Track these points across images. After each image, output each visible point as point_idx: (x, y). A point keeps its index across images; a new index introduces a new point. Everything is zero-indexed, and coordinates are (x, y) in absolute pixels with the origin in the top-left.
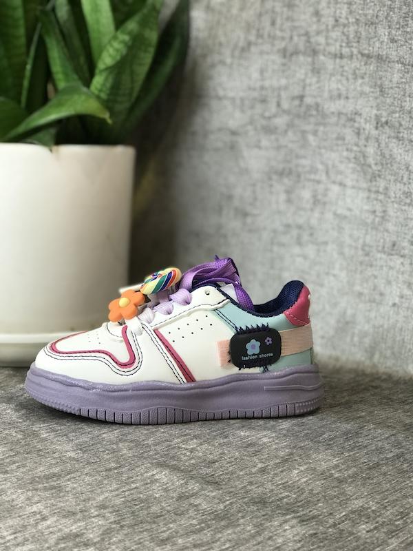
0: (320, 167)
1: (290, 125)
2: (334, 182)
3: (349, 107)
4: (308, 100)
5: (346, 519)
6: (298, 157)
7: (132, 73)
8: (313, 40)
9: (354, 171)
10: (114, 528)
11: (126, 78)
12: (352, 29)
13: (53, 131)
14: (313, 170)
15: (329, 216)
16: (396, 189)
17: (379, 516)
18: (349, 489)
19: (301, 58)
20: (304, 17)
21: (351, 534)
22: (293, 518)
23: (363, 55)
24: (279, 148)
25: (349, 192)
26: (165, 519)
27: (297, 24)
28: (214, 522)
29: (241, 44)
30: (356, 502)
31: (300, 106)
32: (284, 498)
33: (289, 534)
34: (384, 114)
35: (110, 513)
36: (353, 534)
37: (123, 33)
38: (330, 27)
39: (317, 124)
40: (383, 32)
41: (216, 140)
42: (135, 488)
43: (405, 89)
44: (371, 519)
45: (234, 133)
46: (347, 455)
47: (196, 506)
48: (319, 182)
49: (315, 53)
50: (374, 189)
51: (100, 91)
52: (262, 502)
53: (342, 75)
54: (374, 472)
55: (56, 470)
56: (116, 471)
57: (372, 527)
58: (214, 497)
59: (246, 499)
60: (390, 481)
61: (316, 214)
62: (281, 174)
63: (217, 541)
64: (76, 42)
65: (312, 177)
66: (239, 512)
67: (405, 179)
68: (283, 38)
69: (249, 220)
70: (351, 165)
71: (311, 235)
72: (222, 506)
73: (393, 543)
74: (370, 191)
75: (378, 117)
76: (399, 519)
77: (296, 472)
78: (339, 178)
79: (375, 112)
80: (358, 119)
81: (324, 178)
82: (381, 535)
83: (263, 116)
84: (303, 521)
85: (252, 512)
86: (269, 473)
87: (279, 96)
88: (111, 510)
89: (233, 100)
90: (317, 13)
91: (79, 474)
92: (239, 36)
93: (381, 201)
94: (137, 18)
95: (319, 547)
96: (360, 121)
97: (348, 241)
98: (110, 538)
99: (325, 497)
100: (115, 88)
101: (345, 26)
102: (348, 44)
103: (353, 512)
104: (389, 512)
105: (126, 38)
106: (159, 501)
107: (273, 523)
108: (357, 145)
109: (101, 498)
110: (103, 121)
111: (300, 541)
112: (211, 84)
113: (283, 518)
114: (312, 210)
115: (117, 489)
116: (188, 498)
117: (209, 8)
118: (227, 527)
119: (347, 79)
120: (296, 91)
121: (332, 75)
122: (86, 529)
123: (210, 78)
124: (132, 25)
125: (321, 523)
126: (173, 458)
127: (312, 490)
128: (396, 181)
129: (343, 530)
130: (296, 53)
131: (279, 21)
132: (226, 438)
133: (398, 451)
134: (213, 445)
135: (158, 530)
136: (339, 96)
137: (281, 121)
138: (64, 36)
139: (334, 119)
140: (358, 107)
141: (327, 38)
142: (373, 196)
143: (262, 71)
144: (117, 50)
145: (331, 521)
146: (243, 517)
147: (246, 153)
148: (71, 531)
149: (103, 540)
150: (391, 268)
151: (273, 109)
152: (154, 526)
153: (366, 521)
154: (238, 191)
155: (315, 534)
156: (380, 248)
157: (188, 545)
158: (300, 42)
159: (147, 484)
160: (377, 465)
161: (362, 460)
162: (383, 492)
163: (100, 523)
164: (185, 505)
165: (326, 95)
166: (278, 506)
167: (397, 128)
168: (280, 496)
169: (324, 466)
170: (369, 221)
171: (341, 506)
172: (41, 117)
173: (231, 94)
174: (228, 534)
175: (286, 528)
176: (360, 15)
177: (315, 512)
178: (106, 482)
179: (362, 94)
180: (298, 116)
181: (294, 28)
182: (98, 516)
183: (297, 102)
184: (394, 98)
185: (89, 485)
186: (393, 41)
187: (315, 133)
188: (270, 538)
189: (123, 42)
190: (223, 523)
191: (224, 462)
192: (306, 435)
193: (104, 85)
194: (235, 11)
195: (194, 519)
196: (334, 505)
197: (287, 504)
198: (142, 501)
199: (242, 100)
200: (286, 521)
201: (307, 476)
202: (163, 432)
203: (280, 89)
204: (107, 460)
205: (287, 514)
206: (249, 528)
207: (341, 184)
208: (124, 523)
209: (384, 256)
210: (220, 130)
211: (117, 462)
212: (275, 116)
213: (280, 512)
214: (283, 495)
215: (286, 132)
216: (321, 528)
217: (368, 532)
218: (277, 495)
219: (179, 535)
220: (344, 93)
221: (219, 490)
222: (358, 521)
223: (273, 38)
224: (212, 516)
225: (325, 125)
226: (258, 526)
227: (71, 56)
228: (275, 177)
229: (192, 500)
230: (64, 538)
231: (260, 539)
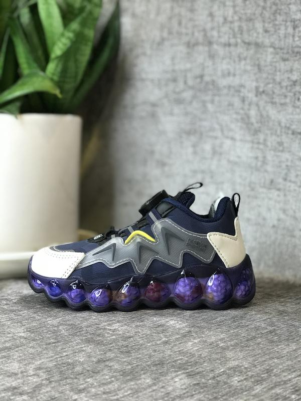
0: (217, 126)
1: (194, 97)
2: (227, 137)
3: (236, 81)
4: (207, 78)
5: (223, 374)
6: (201, 120)
7: (76, 61)
8: (209, 34)
9: (241, 128)
10: (44, 384)
11: (71, 65)
12: (236, 24)
13: (18, 104)
14: (212, 129)
15: (224, 162)
16: (272, 140)
17: (249, 371)
18: (229, 354)
19: (201, 48)
20: (202, 17)
21: (225, 383)
22: (182, 374)
23: (245, 43)
24: (186, 114)
25: (238, 144)
26: (85, 375)
27: (197, 23)
28: (122, 377)
29: (158, 39)
30: (233, 362)
31: (201, 82)
32: (178, 360)
33: (178, 385)
34: (262, 85)
35: (43, 372)
36: (227, 383)
37: (69, 31)
38: (221, 24)
39: (214, 95)
40: (259, 26)
41: (141, 111)
42: (67, 355)
43: (275, 67)
44: (243, 373)
45: (154, 105)
46: (232, 332)
47: (110, 366)
48: (216, 138)
49: (210, 43)
50: (256, 141)
51: (53, 74)
52: (161, 363)
53: (230, 59)
54: (251, 343)
55: (7, 345)
56: (53, 345)
57: (243, 379)
58: (125, 362)
59: (149, 363)
60: (262, 348)
61: (215, 162)
62: (189, 133)
63: (122, 389)
64: (35, 40)
65: (211, 134)
66: (142, 370)
67: (279, 132)
68: (187, 34)
69: (166, 169)
70: (239, 124)
71: (212, 177)
72: (130, 367)
73: (257, 389)
74: (253, 142)
75: (257, 88)
76: (265, 373)
77: (191, 343)
78: (231, 134)
79: (254, 84)
80: (242, 90)
81: (219, 134)
82: (249, 384)
83: (174, 92)
84: (189, 375)
85: (152, 371)
86: (170, 344)
87: (185, 76)
88: (44, 371)
89: (152, 81)
90: (211, 15)
91: (25, 347)
92: (156, 34)
93: (261, 150)
94: (79, 19)
95: (200, 392)
96: (244, 92)
97: (238, 180)
98: (40, 390)
99: (210, 359)
100: (64, 72)
101: (231, 22)
102: (235, 36)
103: (230, 369)
104: (257, 369)
105: (71, 35)
106: (82, 364)
107: (167, 378)
108: (243, 109)
109: (38, 363)
110: (55, 96)
111: (185, 389)
112: (136, 70)
113: (175, 374)
114: (212, 159)
115: (52, 357)
116: (104, 361)
117: (134, 15)
118: (131, 380)
119: (234, 62)
120: (198, 72)
121: (223, 59)
122: (23, 384)
123: (135, 65)
124: (75, 25)
125: (204, 376)
126: (99, 335)
127: (201, 355)
128: (272, 134)
129: (220, 381)
130: (197, 44)
131: (184, 22)
132: (142, 322)
133: (271, 328)
134: (131, 327)
135: (78, 383)
136: (229, 74)
137: (187, 95)
138: (26, 36)
139: (225, 91)
140: (243, 81)
141: (219, 32)
142: (256, 146)
143: (173, 59)
144: (65, 44)
145: (211, 375)
146: (144, 374)
147: (163, 119)
148: (11, 385)
149: (35, 391)
150: (270, 199)
151: (181, 85)
152: (75, 380)
153: (239, 374)
154: (158, 148)
155: (198, 384)
156: (262, 185)
157: (99, 392)
158: (199, 36)
159: (75, 353)
160: (254, 338)
161: (243, 335)
162: (255, 356)
163: (34, 380)
164: (102, 365)
165: (219, 73)
166: (173, 366)
167: (271, 96)
168: (175, 359)
169: (213, 339)
170: (253, 165)
171: (221, 365)
172: (10, 93)
173: (150, 76)
174: (131, 385)
175: (176, 380)
176: (241, 14)
177: (201, 369)
178: (45, 352)
179: (245, 71)
180: (200, 90)
181: (194, 26)
182: (34, 375)
183: (198, 80)
184: (269, 74)
185: (31, 354)
186: (266, 31)
187: (212, 102)
188: (163, 387)
189: (69, 38)
190: (128, 378)
191: (137, 338)
192: (203, 319)
193: (55, 70)
194: (152, 16)
195: (107, 375)
196: (216, 365)
197: (180, 364)
198: (69, 364)
199: (159, 80)
200: (177, 376)
201: (198, 346)
202: (95, 319)
203: (186, 71)
204: (49, 338)
205: (177, 371)
206: (148, 381)
207: (233, 139)
208: (53, 380)
209: (264, 190)
210: (144, 103)
211: (56, 339)
212: (183, 91)
213: (173, 370)
214: (178, 358)
215: (191, 103)
216: (203, 380)
217: (239, 382)
218: (173, 358)
219: (93, 386)
220: (232, 71)
221: (129, 357)
222: (233, 375)
223: (180, 34)
224: (121, 373)
225: (219, 95)
226: (155, 380)
227: (32, 50)
228: (184, 136)
229: (107, 363)
230: (5, 390)
231: (154, 388)
